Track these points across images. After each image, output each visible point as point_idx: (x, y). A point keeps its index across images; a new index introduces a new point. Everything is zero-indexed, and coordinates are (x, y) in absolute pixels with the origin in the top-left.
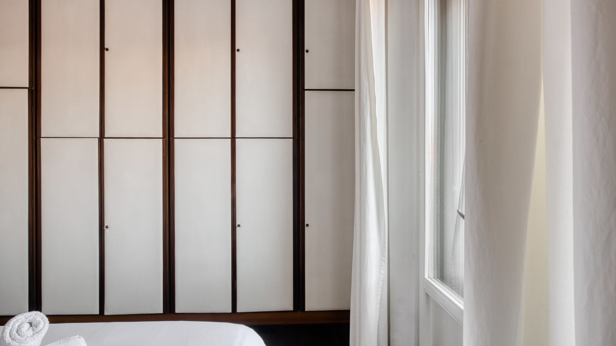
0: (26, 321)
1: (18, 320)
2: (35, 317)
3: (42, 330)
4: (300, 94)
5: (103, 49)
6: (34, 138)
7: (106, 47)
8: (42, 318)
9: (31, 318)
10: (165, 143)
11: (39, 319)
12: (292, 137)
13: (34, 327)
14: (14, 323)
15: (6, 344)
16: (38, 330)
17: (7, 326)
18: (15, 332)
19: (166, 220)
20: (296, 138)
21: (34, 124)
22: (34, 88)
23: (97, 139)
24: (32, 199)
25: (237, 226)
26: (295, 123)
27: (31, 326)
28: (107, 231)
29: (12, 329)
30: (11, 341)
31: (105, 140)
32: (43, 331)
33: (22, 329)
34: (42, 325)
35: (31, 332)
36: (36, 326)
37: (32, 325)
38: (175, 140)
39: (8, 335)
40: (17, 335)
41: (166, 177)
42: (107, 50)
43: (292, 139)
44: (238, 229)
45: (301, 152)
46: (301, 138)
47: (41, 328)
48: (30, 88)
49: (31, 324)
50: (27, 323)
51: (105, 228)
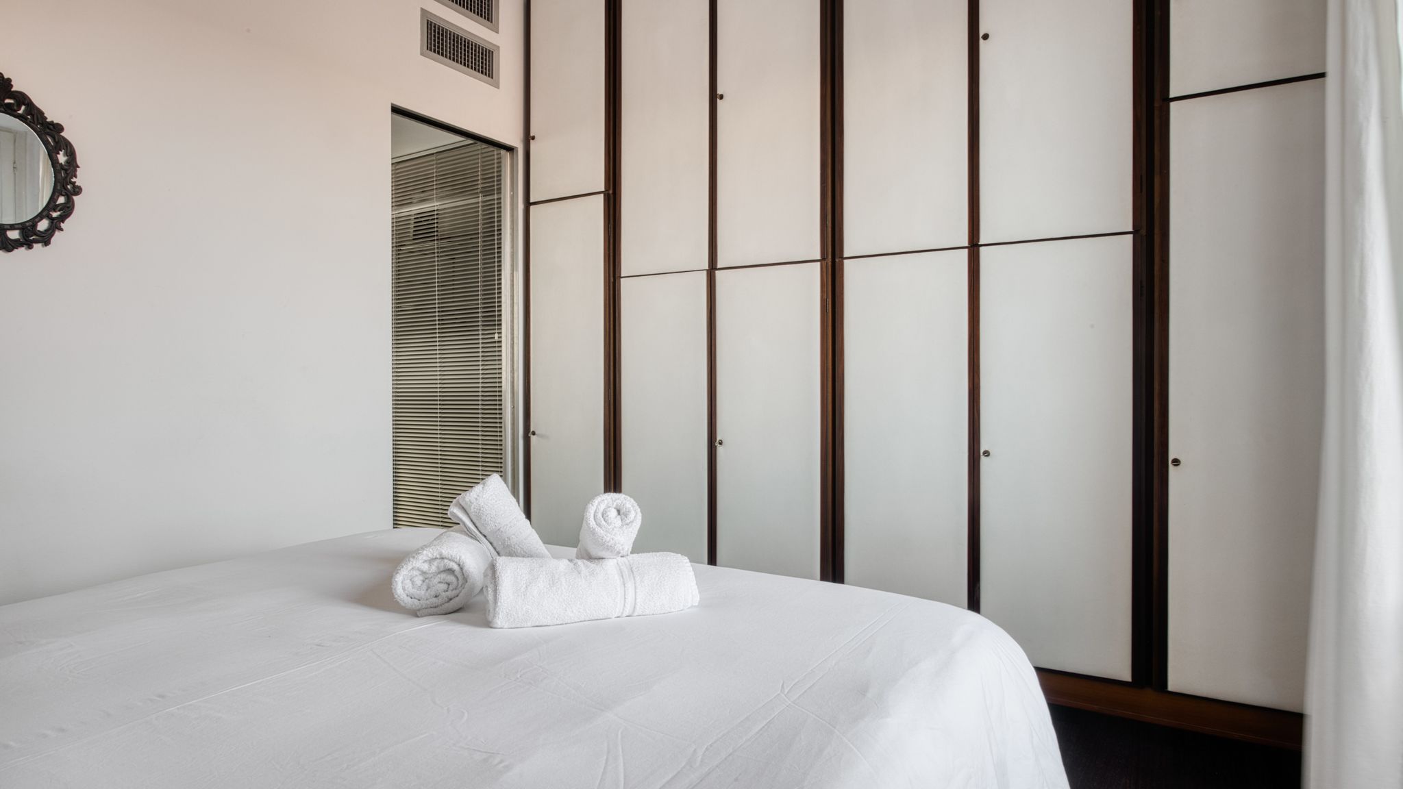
0: (613, 504)
1: (603, 500)
2: (624, 502)
3: (632, 522)
4: (1156, 113)
5: (714, 97)
6: (612, 280)
7: (719, 92)
8: (633, 506)
9: (619, 501)
10: (825, 270)
11: (628, 505)
12: (1130, 229)
13: (623, 517)
14: (599, 504)
15: (590, 528)
16: (628, 521)
17: (591, 505)
18: (600, 515)
19: (827, 432)
20: (1144, 232)
21: (612, 254)
22: (611, 192)
23: (705, 272)
24: (609, 388)
25: (981, 454)
26: (1141, 192)
27: (619, 514)
28: (720, 450)
29: (596, 510)
30: (596, 526)
31: (717, 272)
32: (634, 524)
33: (608, 513)
34: (633, 516)
35: (618, 522)
36: (626, 515)
37: (621, 512)
38: (845, 261)
39: (592, 516)
40: (602, 519)
41: (827, 342)
42: (721, 97)
43: (1131, 236)
44: (984, 461)
45: (1156, 268)
46: (1157, 231)
47: (631, 519)
48: (607, 192)
49: (619, 512)
50: (615, 508)
51: (717, 444)
